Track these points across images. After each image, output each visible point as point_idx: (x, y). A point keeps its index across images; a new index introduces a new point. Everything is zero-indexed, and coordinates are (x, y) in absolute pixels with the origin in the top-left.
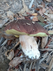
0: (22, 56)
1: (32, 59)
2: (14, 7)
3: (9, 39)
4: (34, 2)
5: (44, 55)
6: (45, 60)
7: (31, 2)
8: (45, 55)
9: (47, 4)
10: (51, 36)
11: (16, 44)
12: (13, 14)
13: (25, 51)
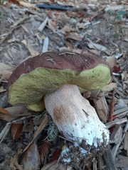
0: (65, 150)
1: (96, 145)
2: (10, 56)
3: (14, 121)
4: (49, 45)
5: (115, 137)
6: (121, 148)
7: (42, 45)
8: (116, 135)
9: (76, 45)
10: (109, 95)
11: (34, 132)
12: (10, 67)
13: (74, 126)
